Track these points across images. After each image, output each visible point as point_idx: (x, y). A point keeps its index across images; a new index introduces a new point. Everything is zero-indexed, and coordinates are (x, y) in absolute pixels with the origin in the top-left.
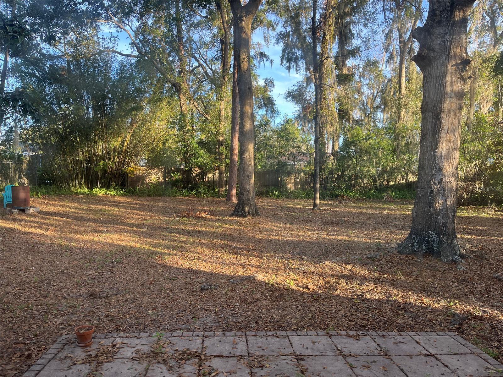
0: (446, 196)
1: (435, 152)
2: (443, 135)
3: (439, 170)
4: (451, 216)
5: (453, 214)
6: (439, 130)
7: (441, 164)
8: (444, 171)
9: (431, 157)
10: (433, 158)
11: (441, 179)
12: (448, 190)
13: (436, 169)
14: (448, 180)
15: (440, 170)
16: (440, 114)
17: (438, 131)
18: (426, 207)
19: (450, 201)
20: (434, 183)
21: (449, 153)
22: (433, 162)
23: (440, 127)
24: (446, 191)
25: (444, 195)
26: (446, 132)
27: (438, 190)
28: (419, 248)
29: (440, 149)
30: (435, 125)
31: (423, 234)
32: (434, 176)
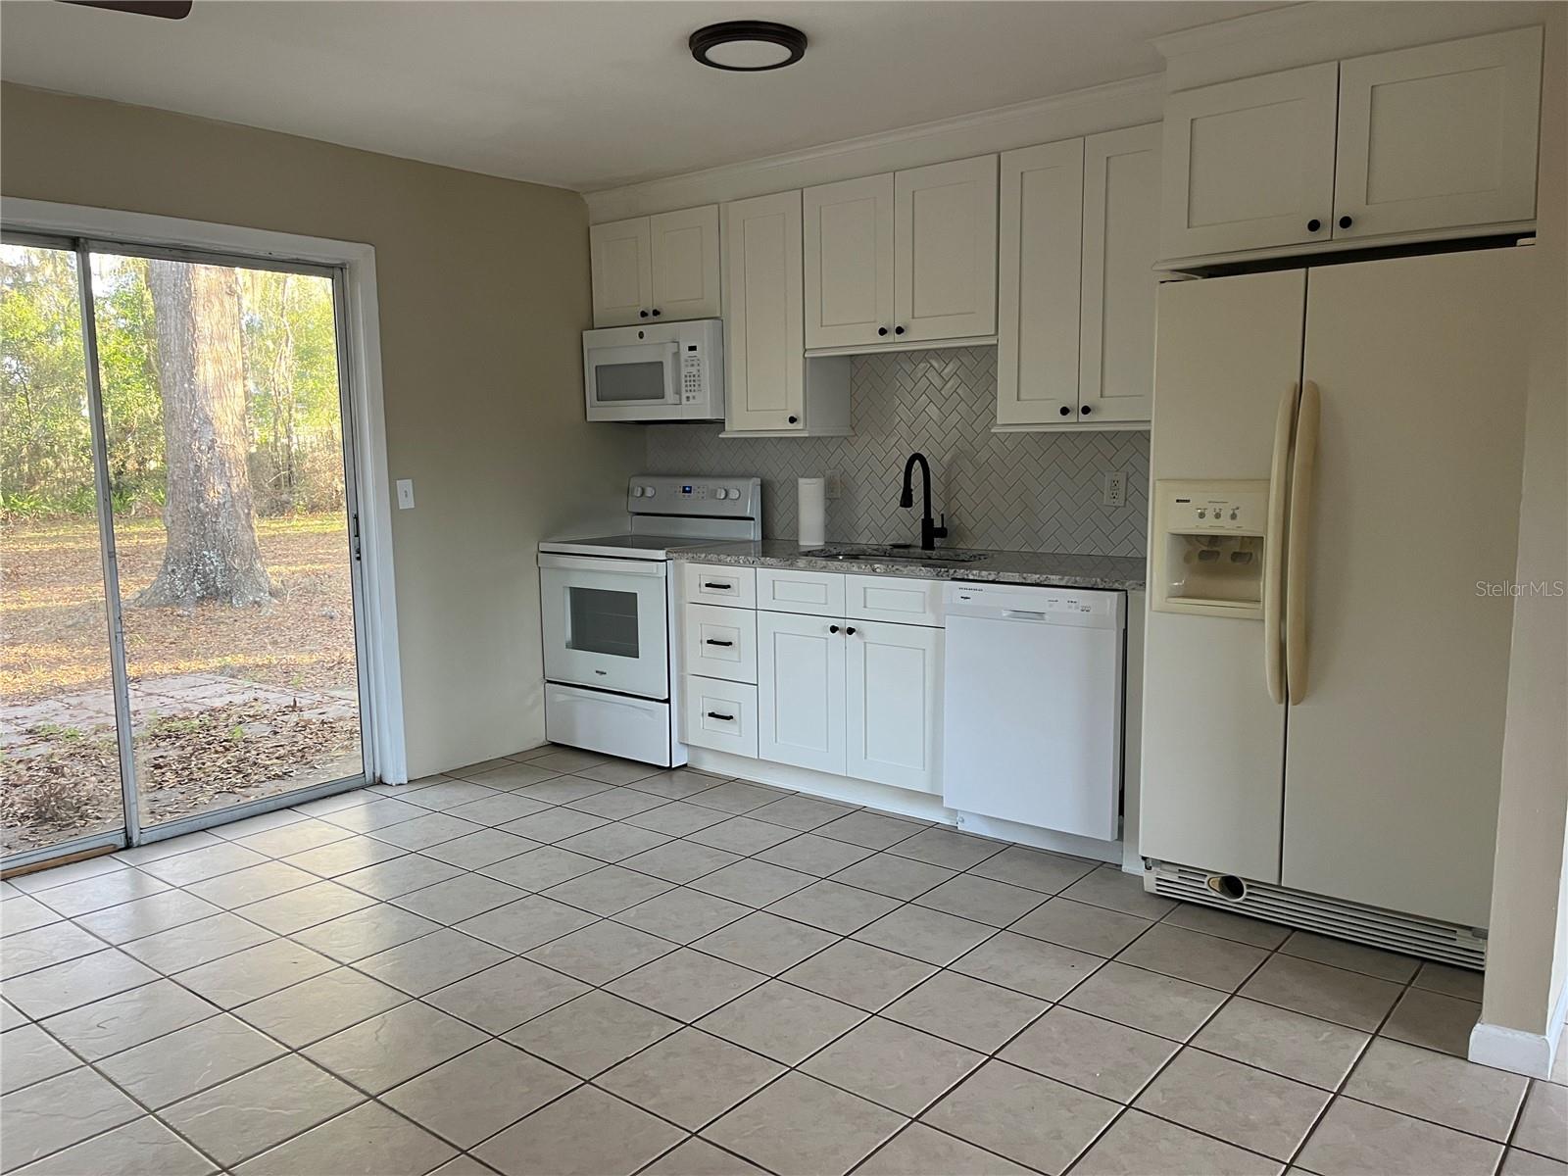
0: (228, 474)
1: (191, 383)
2: (203, 347)
3: (205, 422)
4: (242, 516)
5: (246, 511)
6: (193, 336)
7: (207, 409)
8: (217, 425)
9: (186, 394)
10: (189, 396)
11: (213, 441)
12: (230, 463)
13: (200, 419)
14: (228, 442)
15: (208, 421)
16: (190, 304)
17: (190, 339)
18: (190, 501)
19: (238, 486)
20: (199, 448)
21: (220, 385)
22: (191, 405)
23: (194, 330)
24: (227, 465)
25: (223, 474)
26: (209, 342)
27: (210, 463)
28: (185, 590)
29: (201, 377)
30: (183, 325)
31: (192, 560)
32: (197, 434)
